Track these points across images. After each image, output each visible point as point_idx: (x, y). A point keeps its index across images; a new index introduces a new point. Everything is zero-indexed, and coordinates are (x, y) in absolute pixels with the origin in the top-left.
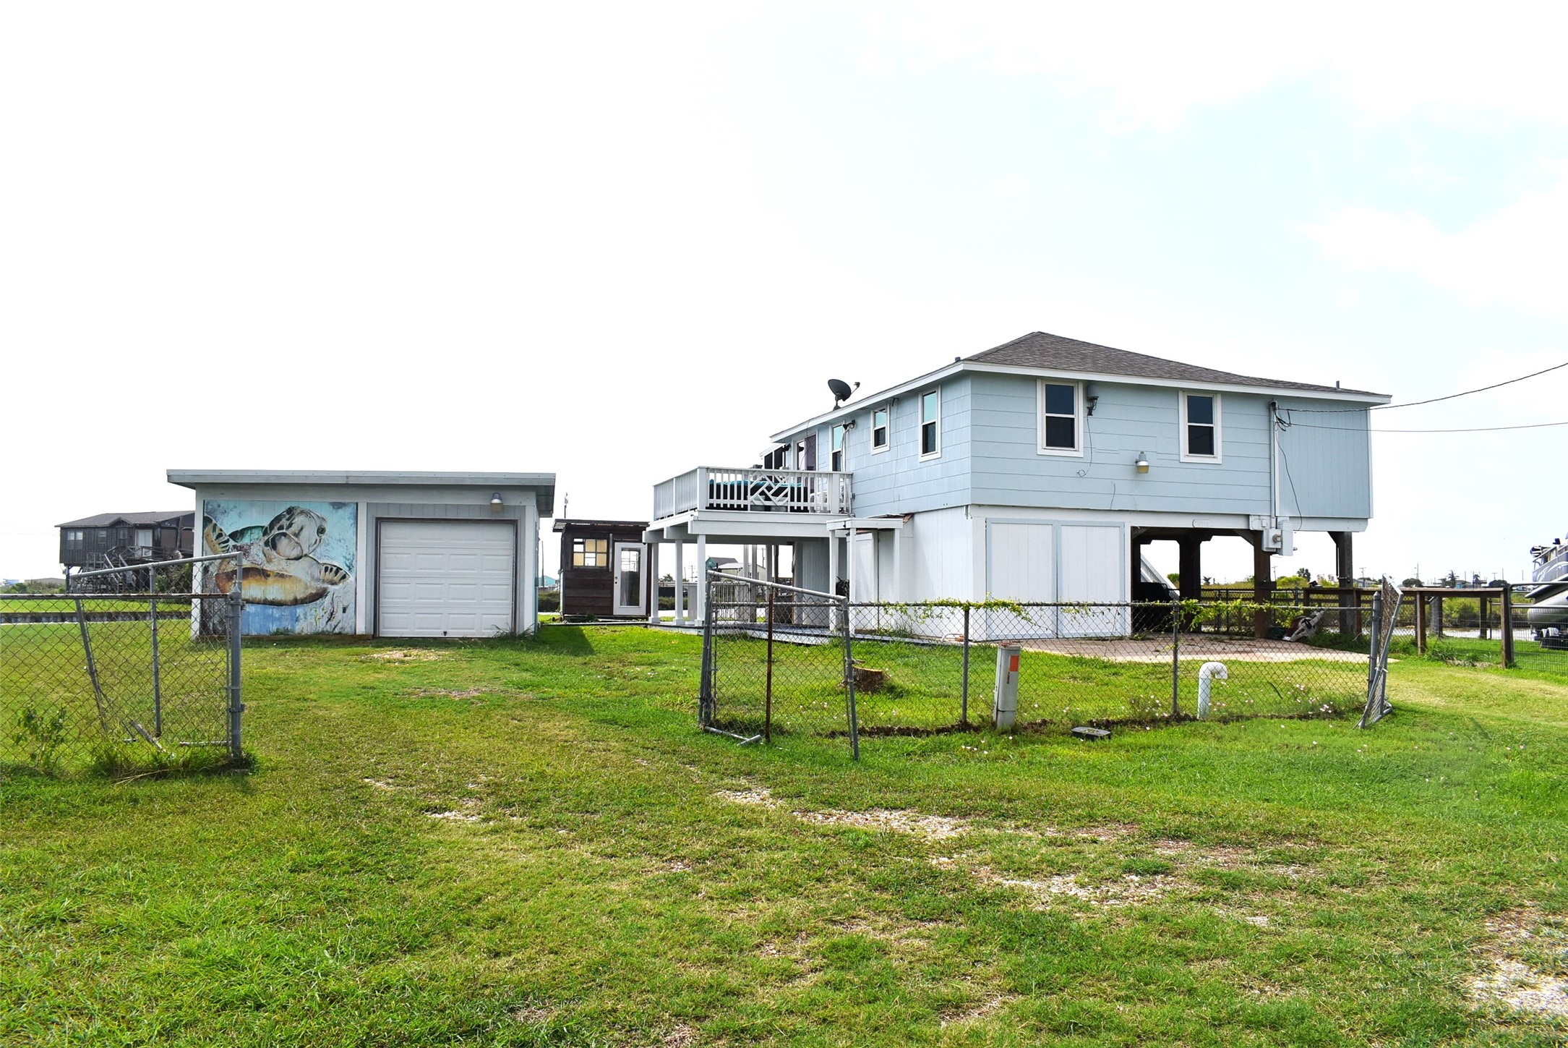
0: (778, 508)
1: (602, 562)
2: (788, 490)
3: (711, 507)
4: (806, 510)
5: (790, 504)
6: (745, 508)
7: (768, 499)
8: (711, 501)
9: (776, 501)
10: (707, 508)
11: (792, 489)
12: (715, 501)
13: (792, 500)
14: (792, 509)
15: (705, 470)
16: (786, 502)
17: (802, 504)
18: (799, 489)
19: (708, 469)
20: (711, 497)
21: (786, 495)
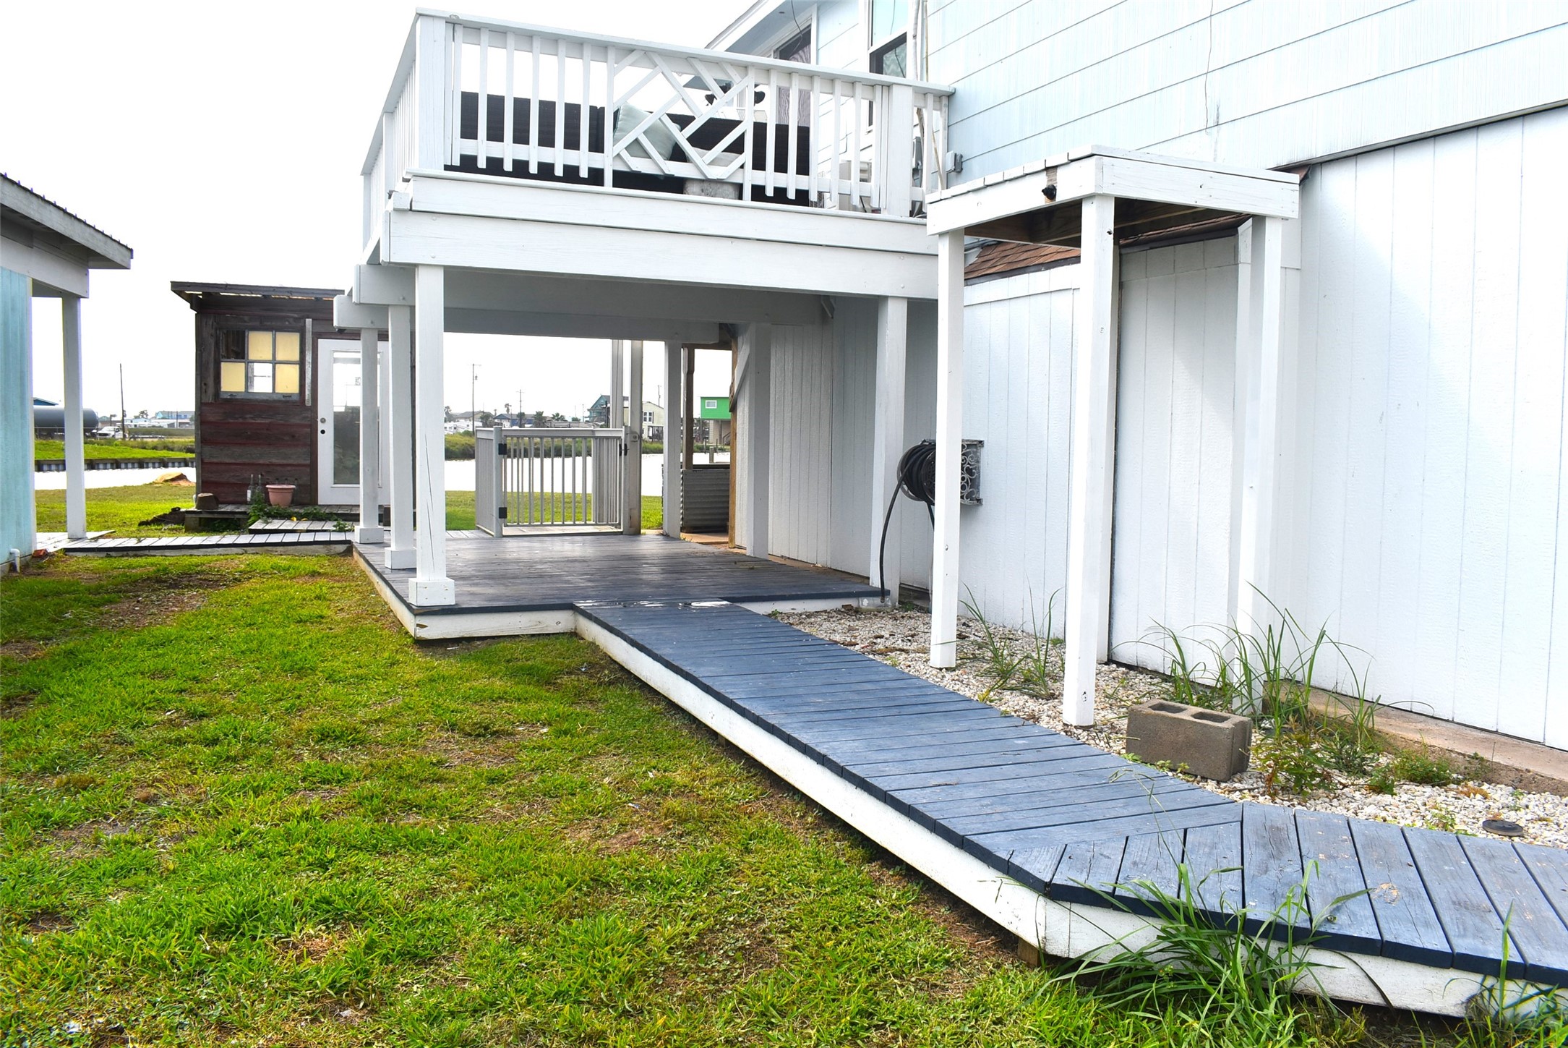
0: (709, 185)
1: (288, 382)
2: (747, 129)
3: (468, 164)
4: (802, 198)
5: (751, 177)
6: (596, 177)
7: (677, 154)
8: (469, 147)
9: (703, 163)
10: (447, 168)
11: (760, 129)
12: (482, 149)
13: (759, 164)
14: (758, 193)
15: (441, 27)
16: (739, 169)
17: (791, 181)
18: (782, 131)
19: (453, 23)
20: (469, 131)
21: (737, 147)
